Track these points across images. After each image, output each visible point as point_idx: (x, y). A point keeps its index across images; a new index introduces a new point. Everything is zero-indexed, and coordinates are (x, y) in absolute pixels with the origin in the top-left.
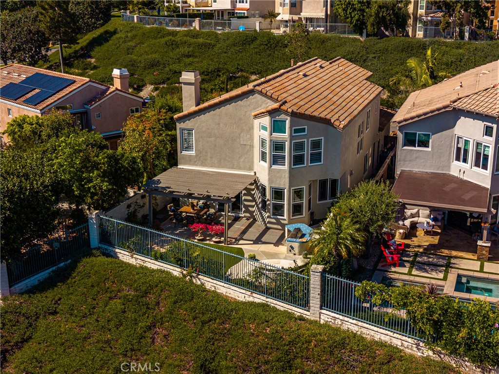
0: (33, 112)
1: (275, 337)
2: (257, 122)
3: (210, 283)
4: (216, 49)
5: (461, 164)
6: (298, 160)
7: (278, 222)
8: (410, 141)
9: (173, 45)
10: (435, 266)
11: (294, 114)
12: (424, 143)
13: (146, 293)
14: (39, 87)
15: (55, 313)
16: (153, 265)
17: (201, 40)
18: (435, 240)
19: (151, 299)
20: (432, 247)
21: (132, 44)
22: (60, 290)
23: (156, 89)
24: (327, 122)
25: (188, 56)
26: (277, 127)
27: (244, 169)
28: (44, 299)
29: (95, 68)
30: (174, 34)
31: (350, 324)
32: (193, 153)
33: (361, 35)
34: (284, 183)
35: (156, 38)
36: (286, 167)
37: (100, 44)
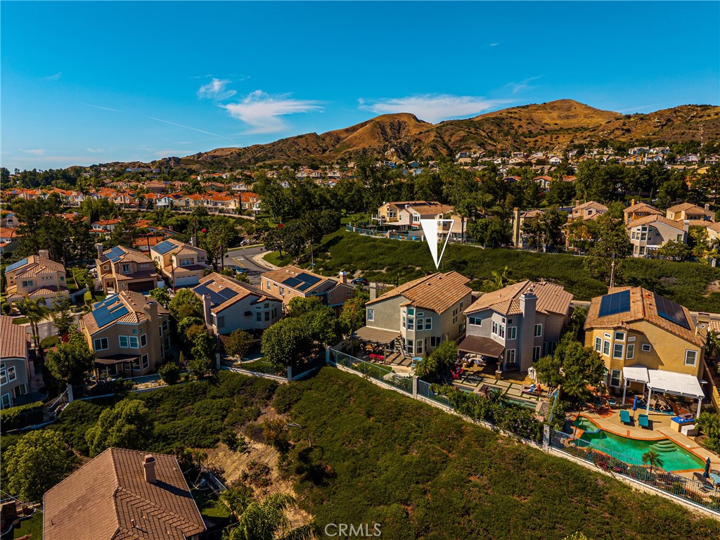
0: (302, 295)
1: (396, 403)
2: (402, 308)
3: (374, 381)
4: (398, 251)
5: (494, 334)
6: (420, 327)
7: (410, 356)
8: (472, 321)
9: (375, 247)
10: (474, 380)
11: (417, 307)
12: (479, 323)
13: (348, 383)
14: (304, 281)
15: (311, 389)
16: (352, 371)
17: (390, 245)
18: (481, 369)
19: (350, 385)
20: (479, 372)
21: (351, 245)
22: (312, 380)
23: (363, 273)
24: (433, 311)
25: (382, 254)
26: (410, 312)
27: (396, 330)
28: (306, 383)
29: (330, 258)
30: (375, 240)
31: (428, 401)
32: (373, 320)
33: (482, 245)
34: (413, 338)
35: (364, 243)
36: (414, 331)
37: (334, 245)
